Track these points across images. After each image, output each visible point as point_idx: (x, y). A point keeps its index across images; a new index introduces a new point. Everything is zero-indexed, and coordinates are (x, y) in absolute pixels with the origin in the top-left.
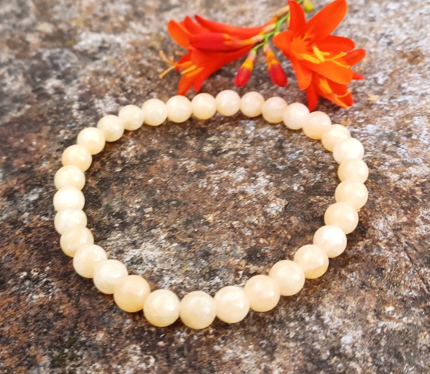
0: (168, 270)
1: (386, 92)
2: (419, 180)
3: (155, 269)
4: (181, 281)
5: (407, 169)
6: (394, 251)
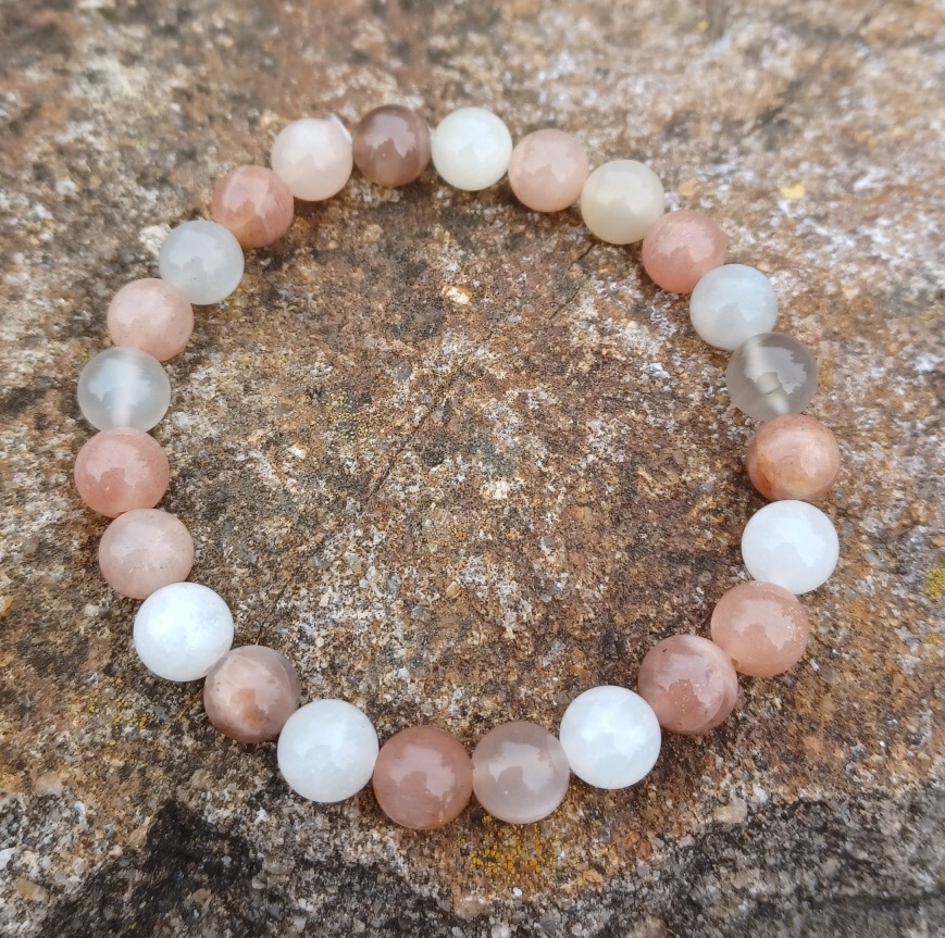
0: (108, 122)
1: (833, 205)
2: (613, 350)
3: (97, 106)
4: (102, 148)
5: (625, 320)
6: (416, 394)
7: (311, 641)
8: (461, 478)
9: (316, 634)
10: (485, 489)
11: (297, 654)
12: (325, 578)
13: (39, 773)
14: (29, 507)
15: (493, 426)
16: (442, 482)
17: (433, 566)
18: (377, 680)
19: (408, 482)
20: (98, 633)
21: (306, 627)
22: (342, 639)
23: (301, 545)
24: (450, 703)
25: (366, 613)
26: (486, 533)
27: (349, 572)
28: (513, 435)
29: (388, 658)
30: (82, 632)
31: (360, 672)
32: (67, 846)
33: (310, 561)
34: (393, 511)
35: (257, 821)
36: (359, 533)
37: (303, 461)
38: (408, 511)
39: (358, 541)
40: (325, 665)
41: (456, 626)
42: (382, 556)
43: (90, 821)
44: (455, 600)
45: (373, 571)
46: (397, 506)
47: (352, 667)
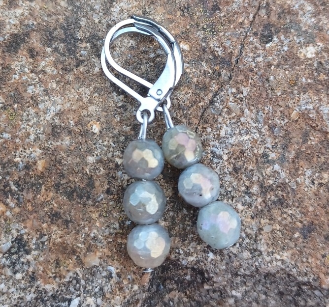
7: (221, 157)
8: (286, 49)
9: (222, 153)
10: (301, 53)
11: (214, 166)
12: (220, 120)
13: (85, 255)
14: (41, 106)
15: (297, 14)
16: (275, 52)
17: (281, 103)
18: (262, 173)
19: (255, 55)
20: (97, 171)
21: (216, 149)
22: (237, 153)
23: (200, 102)
24: (305, 179)
25: (248, 137)
26: (307, 79)
27: (234, 114)
28: (311, 17)
29: (266, 160)
30: (88, 173)
31: (252, 170)
32: (109, 291)
33: (209, 111)
34: (250, 74)
35: (209, 260)
36: (234, 90)
37: (189, 52)
38: (259, 73)
39: (234, 94)
40: (230, 170)
41: (300, 136)
42: (250, 102)
43: (119, 275)
44: (297, 121)
45: (247, 111)
46: (252, 71)
47: (246, 168)
